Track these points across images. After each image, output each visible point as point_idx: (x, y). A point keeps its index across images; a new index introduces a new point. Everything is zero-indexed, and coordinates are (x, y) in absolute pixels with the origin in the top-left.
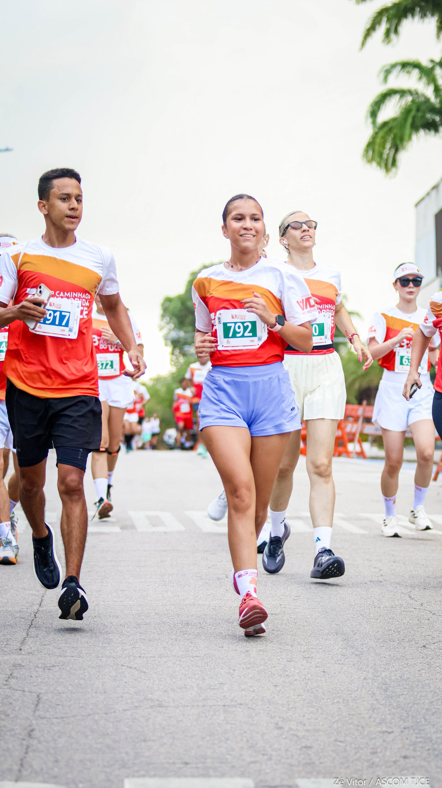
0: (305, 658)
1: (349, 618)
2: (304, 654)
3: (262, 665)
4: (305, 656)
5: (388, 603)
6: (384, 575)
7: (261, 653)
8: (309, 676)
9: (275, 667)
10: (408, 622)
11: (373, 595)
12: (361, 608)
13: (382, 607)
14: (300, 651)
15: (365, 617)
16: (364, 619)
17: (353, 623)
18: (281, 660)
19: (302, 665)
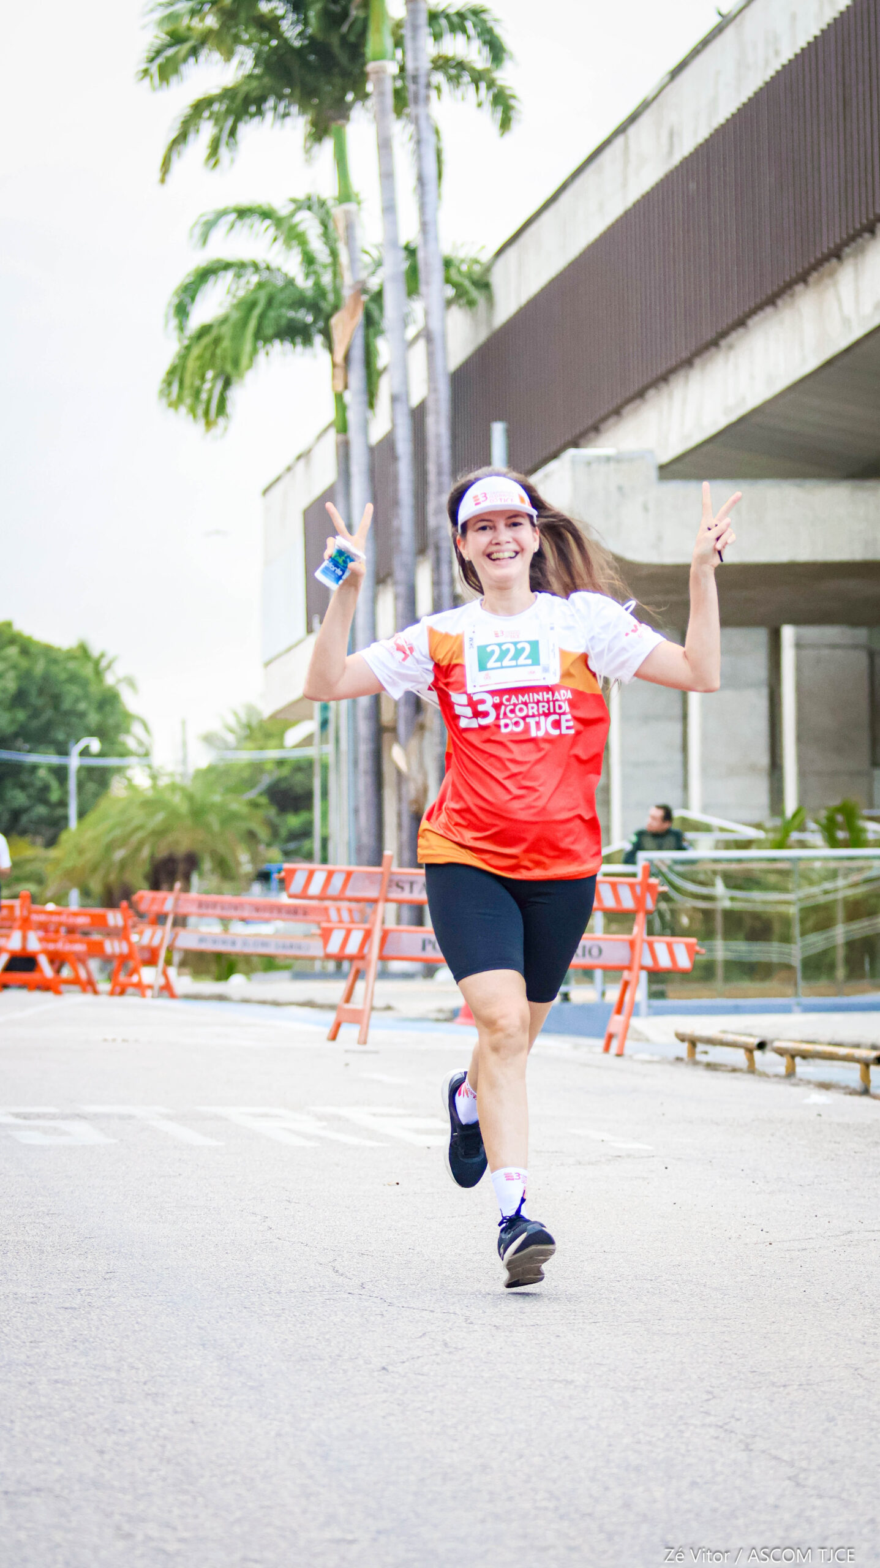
0: (148, 1394)
1: (222, 1315)
2: (146, 1388)
3: (65, 1411)
4: (150, 1392)
5: (295, 1284)
6: (273, 1227)
7: (59, 1385)
8: (164, 1431)
9: (92, 1414)
10: (343, 1321)
11: (261, 1269)
12: (243, 1295)
13: (283, 1291)
14: (137, 1382)
15: (255, 1312)
16: (252, 1316)
17: (231, 1324)
18: (102, 1400)
19: (147, 1410)
